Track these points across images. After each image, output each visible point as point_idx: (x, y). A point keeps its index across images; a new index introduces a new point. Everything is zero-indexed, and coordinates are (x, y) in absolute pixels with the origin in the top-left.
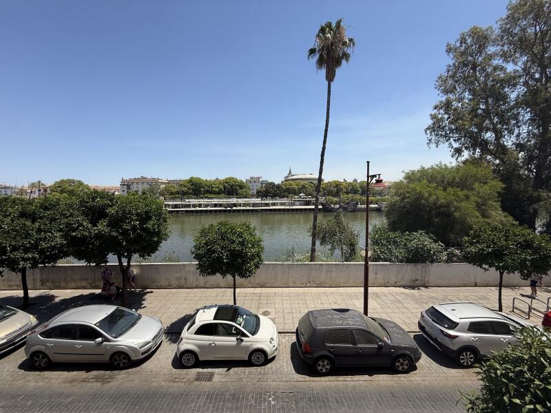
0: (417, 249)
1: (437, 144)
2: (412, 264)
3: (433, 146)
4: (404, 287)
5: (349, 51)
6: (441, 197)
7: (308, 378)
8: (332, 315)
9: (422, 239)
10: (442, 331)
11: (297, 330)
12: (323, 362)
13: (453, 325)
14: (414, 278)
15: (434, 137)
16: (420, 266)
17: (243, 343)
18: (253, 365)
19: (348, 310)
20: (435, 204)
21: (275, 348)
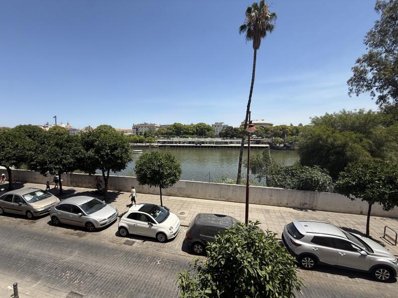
1: (358, 93)
2: (302, 191)
3: (354, 95)
4: (294, 208)
6: (339, 138)
7: (187, 254)
8: (211, 217)
10: (291, 240)
13: (300, 236)
14: (303, 202)
15: (355, 88)
16: (308, 193)
17: (153, 227)
18: (159, 241)
19: (225, 216)
21: (172, 234)
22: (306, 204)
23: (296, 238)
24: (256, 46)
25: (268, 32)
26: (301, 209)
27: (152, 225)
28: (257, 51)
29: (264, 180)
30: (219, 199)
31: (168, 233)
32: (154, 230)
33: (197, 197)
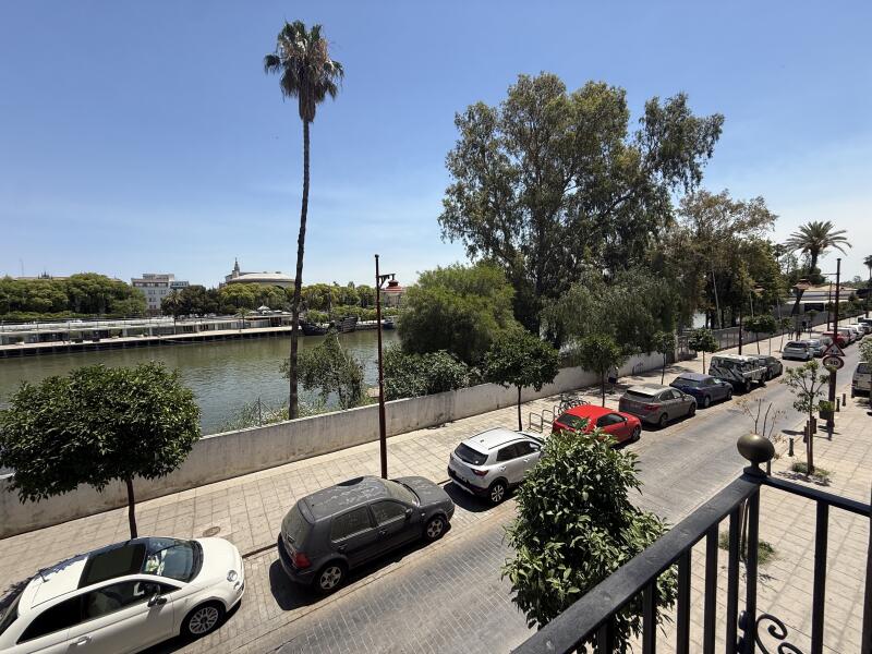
0: (439, 374)
2: (436, 395)
4: (428, 428)
5: (335, 81)
6: (460, 305)
7: (305, 610)
8: (339, 493)
9: (444, 361)
10: (473, 470)
11: (280, 538)
12: (329, 572)
13: (483, 459)
14: (438, 413)
15: (448, 231)
16: (443, 396)
17: (166, 607)
18: (194, 638)
19: (361, 479)
20: (454, 314)
21: (238, 587)
22: (441, 415)
23: (480, 464)
24: (307, 114)
25: (327, 95)
26: (437, 426)
27: (164, 601)
28: (310, 125)
29: (334, 396)
30: (292, 458)
31: (223, 592)
32: (175, 611)
33: (228, 474)
